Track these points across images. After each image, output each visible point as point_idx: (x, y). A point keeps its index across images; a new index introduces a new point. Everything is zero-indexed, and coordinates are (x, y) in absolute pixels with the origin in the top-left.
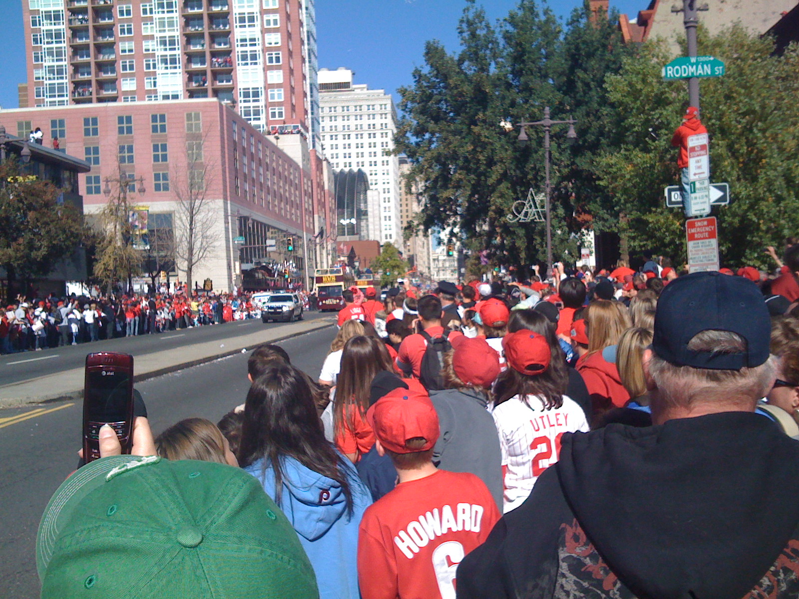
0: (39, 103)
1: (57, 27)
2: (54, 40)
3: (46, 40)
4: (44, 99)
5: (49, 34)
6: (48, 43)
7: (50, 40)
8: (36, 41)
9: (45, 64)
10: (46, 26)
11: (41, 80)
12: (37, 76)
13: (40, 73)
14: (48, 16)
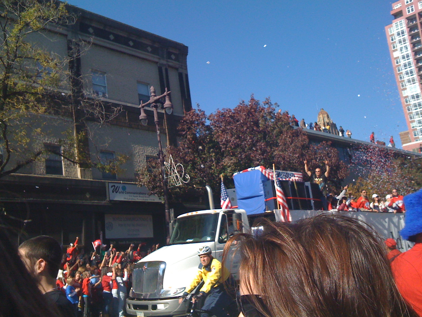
0: (417, 139)
1: (419, 101)
2: (418, 107)
3: (414, 108)
4: (418, 137)
5: (415, 106)
6: (415, 109)
7: (416, 108)
8: (409, 110)
9: (415, 120)
10: (412, 102)
11: (415, 128)
12: (413, 126)
13: (415, 124)
14: (413, 97)
